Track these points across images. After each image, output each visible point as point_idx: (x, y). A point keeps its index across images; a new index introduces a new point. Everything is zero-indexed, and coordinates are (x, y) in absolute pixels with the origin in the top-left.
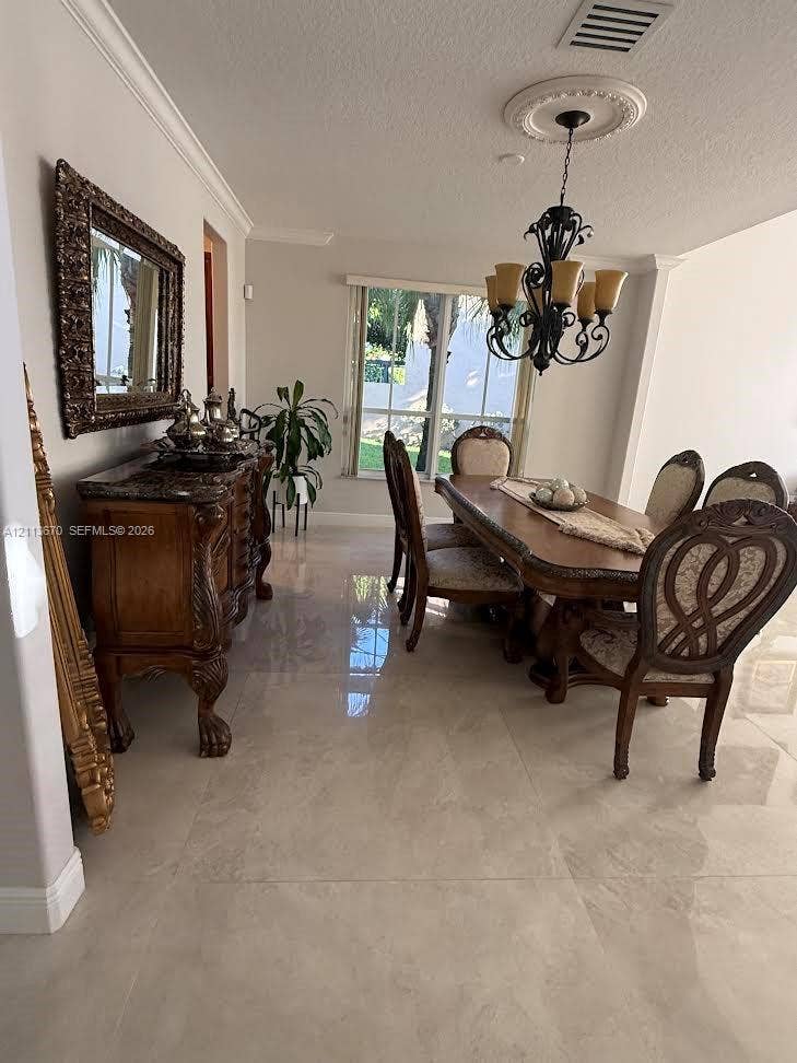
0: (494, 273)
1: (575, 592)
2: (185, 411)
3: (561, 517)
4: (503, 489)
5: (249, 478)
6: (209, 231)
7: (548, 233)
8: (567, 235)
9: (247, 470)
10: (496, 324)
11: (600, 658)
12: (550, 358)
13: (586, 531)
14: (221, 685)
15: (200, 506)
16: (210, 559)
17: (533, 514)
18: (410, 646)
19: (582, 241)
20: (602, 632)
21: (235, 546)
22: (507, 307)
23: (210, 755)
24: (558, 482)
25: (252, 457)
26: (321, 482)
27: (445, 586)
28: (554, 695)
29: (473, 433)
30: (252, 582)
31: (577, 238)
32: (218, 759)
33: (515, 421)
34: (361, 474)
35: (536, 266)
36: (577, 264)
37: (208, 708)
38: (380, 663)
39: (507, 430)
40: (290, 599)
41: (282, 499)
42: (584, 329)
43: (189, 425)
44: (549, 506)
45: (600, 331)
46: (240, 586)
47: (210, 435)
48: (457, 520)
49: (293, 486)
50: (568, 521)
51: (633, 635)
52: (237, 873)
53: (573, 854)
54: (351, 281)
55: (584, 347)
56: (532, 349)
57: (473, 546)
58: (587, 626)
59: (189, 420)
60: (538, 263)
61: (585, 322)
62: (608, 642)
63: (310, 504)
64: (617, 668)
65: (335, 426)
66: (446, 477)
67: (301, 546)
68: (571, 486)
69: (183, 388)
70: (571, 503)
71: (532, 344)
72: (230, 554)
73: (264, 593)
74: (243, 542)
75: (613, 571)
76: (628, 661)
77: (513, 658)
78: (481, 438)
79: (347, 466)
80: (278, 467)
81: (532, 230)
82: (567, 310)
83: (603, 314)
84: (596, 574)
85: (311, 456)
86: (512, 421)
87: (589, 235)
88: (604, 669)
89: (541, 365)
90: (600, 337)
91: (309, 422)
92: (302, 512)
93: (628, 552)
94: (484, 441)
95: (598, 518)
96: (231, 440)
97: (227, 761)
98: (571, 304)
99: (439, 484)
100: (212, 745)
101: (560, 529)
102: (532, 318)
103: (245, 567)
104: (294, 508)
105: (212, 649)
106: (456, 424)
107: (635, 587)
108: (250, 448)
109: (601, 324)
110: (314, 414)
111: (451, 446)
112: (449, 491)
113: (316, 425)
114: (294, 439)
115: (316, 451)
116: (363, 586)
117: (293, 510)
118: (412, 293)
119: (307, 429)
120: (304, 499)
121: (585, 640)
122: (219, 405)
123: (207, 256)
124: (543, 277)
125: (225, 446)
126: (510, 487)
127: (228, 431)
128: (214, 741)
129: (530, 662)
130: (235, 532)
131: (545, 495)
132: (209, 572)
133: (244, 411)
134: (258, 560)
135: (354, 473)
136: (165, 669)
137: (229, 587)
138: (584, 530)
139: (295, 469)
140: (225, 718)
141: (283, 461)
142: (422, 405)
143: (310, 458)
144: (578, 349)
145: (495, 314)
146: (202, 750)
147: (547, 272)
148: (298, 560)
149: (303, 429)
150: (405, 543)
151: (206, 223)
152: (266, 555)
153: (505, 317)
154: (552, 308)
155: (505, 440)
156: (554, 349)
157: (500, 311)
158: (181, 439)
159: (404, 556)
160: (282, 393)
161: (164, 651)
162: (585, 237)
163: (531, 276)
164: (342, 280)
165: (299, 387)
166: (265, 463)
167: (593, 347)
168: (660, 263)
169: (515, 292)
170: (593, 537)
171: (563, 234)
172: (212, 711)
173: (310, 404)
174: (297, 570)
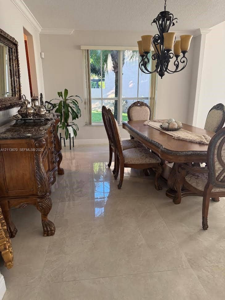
0: (141, 40)
1: (182, 160)
2: (25, 103)
3: (173, 133)
4: (149, 124)
5: (52, 128)
6: (26, 32)
7: (160, 22)
8: (168, 22)
9: (52, 124)
10: (143, 60)
11: (194, 185)
12: (165, 71)
13: (184, 137)
14: (50, 208)
15: (36, 139)
16: (41, 159)
17: (162, 133)
18: (119, 187)
19: (174, 24)
20: (193, 175)
21: (50, 155)
22: (147, 53)
23: (48, 235)
24: (170, 120)
25: (52, 119)
26: (78, 128)
27: (131, 163)
28: (177, 201)
29: (135, 104)
30: (57, 168)
31: (172, 24)
32: (51, 236)
33: (151, 98)
34: (93, 124)
35: (157, 36)
36: (173, 34)
37: (45, 217)
38: (107, 195)
39: (147, 102)
40: (70, 174)
41: (64, 136)
42: (177, 59)
43: (27, 108)
44: (168, 130)
45: (184, 59)
46: (52, 170)
47: (35, 112)
48: (132, 138)
49: (67, 130)
50: (175, 134)
51: (206, 175)
52: (64, 278)
53: (191, 259)
54: (83, 48)
55: (177, 66)
56: (157, 69)
57: (139, 147)
58: (188, 173)
59: (27, 106)
60: (157, 34)
61: (177, 56)
62: (196, 179)
63: (74, 137)
64: (201, 188)
65: (81, 106)
66: (126, 122)
67: (72, 153)
68: (175, 121)
69: (22, 95)
70: (176, 127)
71: (157, 67)
72: (48, 157)
73: (61, 172)
74: (52, 153)
75: (196, 151)
76: (205, 185)
77: (159, 188)
78: (139, 106)
79: (87, 122)
80: (61, 124)
81: (154, 21)
82: (170, 52)
83: (184, 52)
84: (189, 153)
85: (74, 118)
86: (149, 99)
87: (177, 22)
88: (196, 189)
89: (162, 75)
90: (184, 62)
91: (71, 105)
92: (72, 140)
93: (201, 144)
94: (140, 107)
95: (187, 132)
96: (44, 113)
97: (55, 237)
98: (172, 49)
99: (124, 125)
100: (48, 231)
101: (173, 137)
102: (156, 56)
103: (54, 162)
104: (68, 139)
105: (45, 194)
106: (126, 102)
107: (206, 157)
108: (51, 116)
109: (184, 56)
110: (73, 101)
111: (127, 111)
112: (128, 127)
113: (74, 106)
114: (66, 112)
115: (75, 116)
116: (96, 167)
117: (68, 140)
118: (106, 51)
119: (71, 108)
120: (72, 135)
121: (187, 179)
122: (37, 100)
123: (26, 42)
124: (160, 40)
125: (41, 116)
126: (152, 124)
127: (42, 110)
128: (49, 229)
129: (165, 189)
130: (49, 149)
131: (166, 125)
132: (41, 165)
133: (46, 102)
134: (58, 159)
135: (90, 123)
136: (27, 204)
137: (49, 170)
138: (183, 137)
139: (68, 124)
140: (53, 221)
141: (63, 121)
142: (113, 96)
143: (73, 119)
144: (175, 67)
145: (142, 56)
146: (44, 234)
147: (161, 37)
148: (72, 159)
149: (69, 108)
150: (113, 148)
151: (24, 28)
152: (61, 157)
153: (146, 57)
154: (164, 51)
155: (147, 106)
156: (167, 68)
157: (144, 55)
158: (24, 115)
159: (113, 154)
160: (60, 94)
161: (27, 197)
162: (175, 23)
163: (155, 40)
164: (79, 47)
165: (66, 91)
166: (57, 121)
167: (181, 66)
168: (202, 32)
169: (150, 46)
170: (187, 139)
171: (166, 22)
172: (47, 219)
173: (71, 98)
174: (72, 163)
